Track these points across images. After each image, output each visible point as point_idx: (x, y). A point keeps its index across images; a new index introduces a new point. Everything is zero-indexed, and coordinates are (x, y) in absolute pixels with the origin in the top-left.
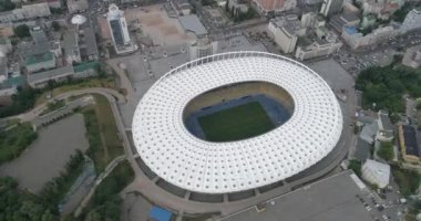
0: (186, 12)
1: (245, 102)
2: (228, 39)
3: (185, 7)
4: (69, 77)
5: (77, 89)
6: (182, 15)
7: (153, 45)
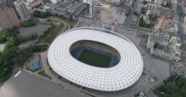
0: (124, 13)
1: (107, 55)
2: (128, 30)
3: (124, 12)
4: (62, 15)
5: (61, 20)
6: (121, 14)
7: (99, 19)
